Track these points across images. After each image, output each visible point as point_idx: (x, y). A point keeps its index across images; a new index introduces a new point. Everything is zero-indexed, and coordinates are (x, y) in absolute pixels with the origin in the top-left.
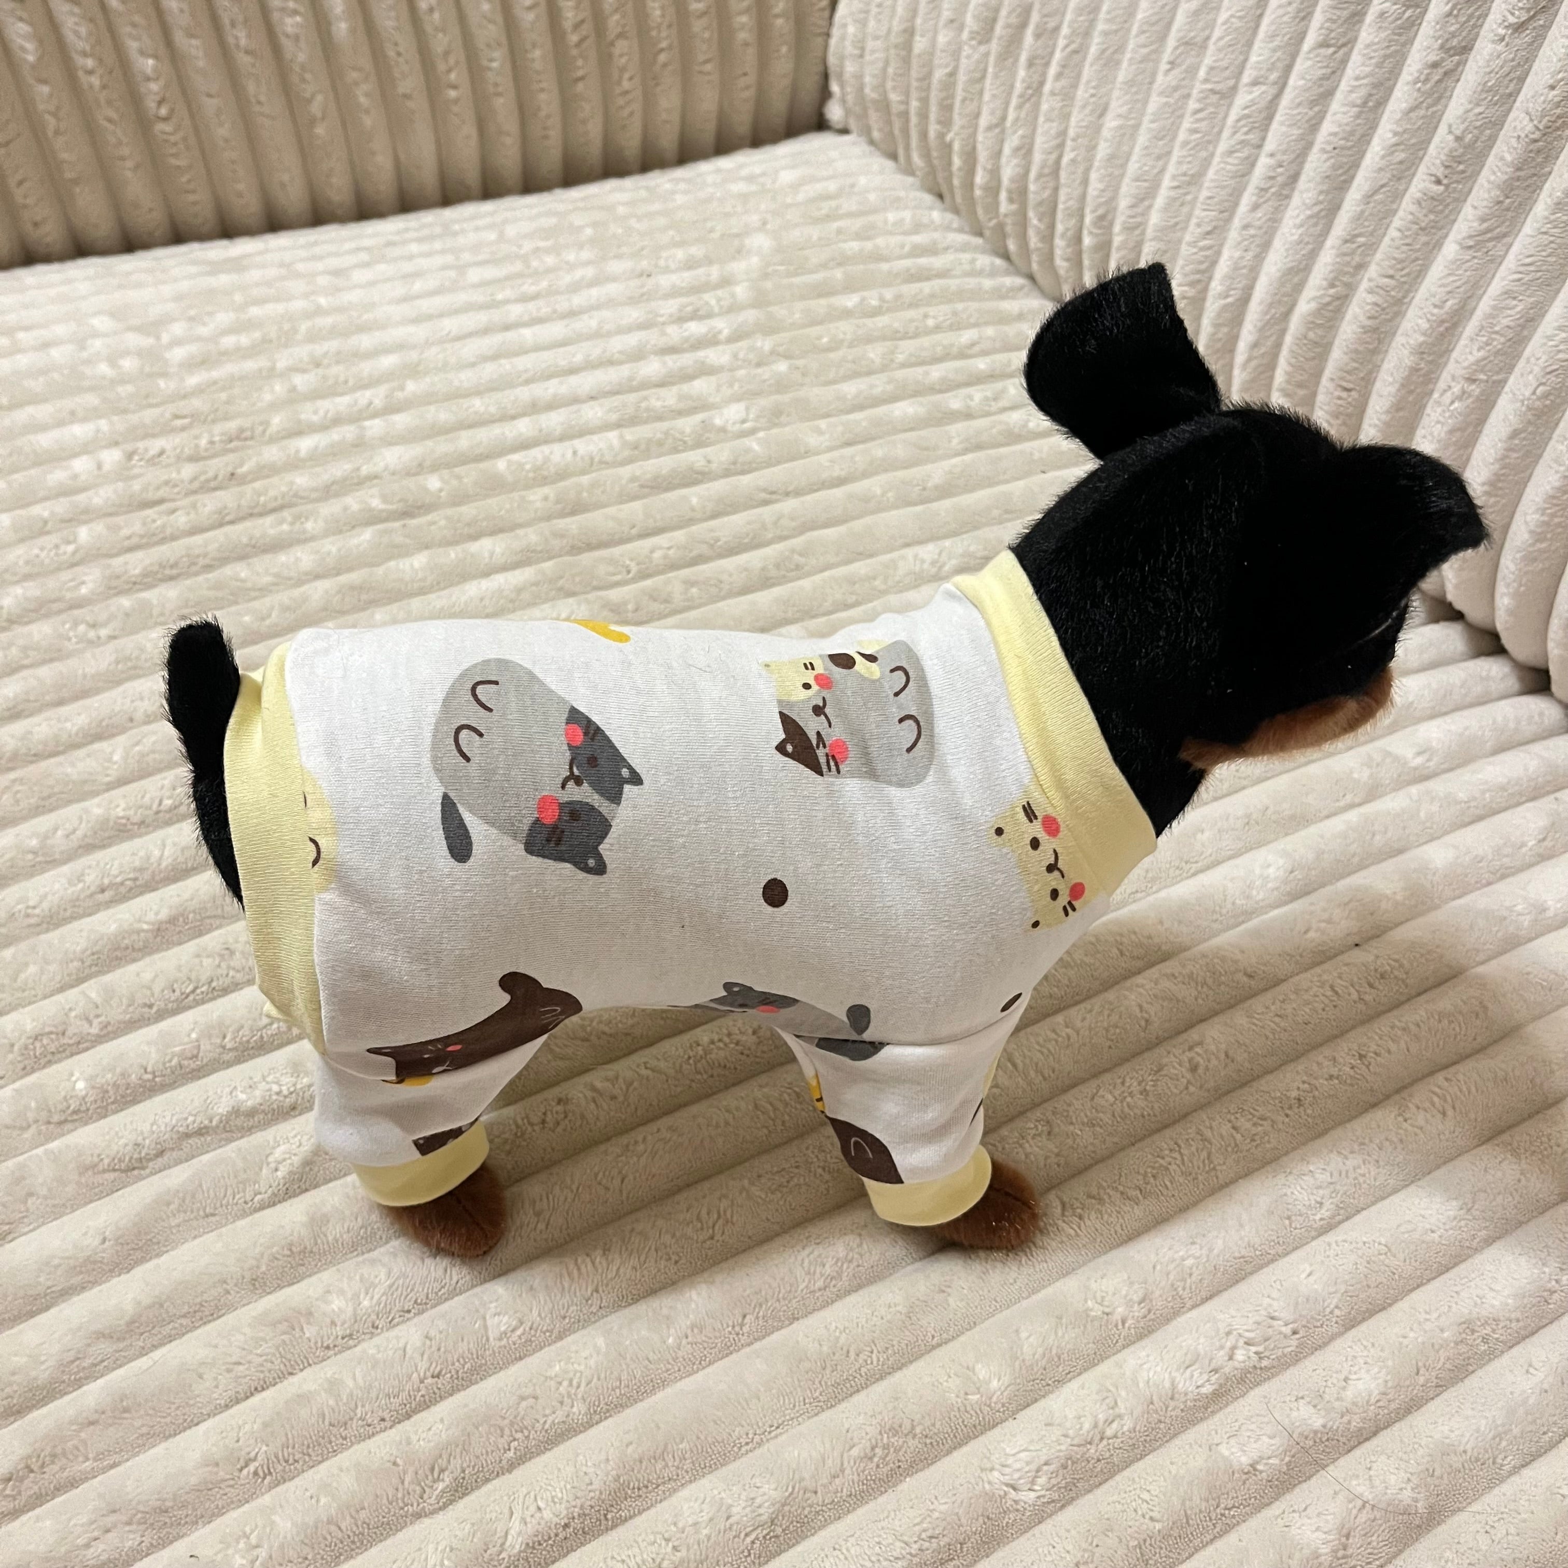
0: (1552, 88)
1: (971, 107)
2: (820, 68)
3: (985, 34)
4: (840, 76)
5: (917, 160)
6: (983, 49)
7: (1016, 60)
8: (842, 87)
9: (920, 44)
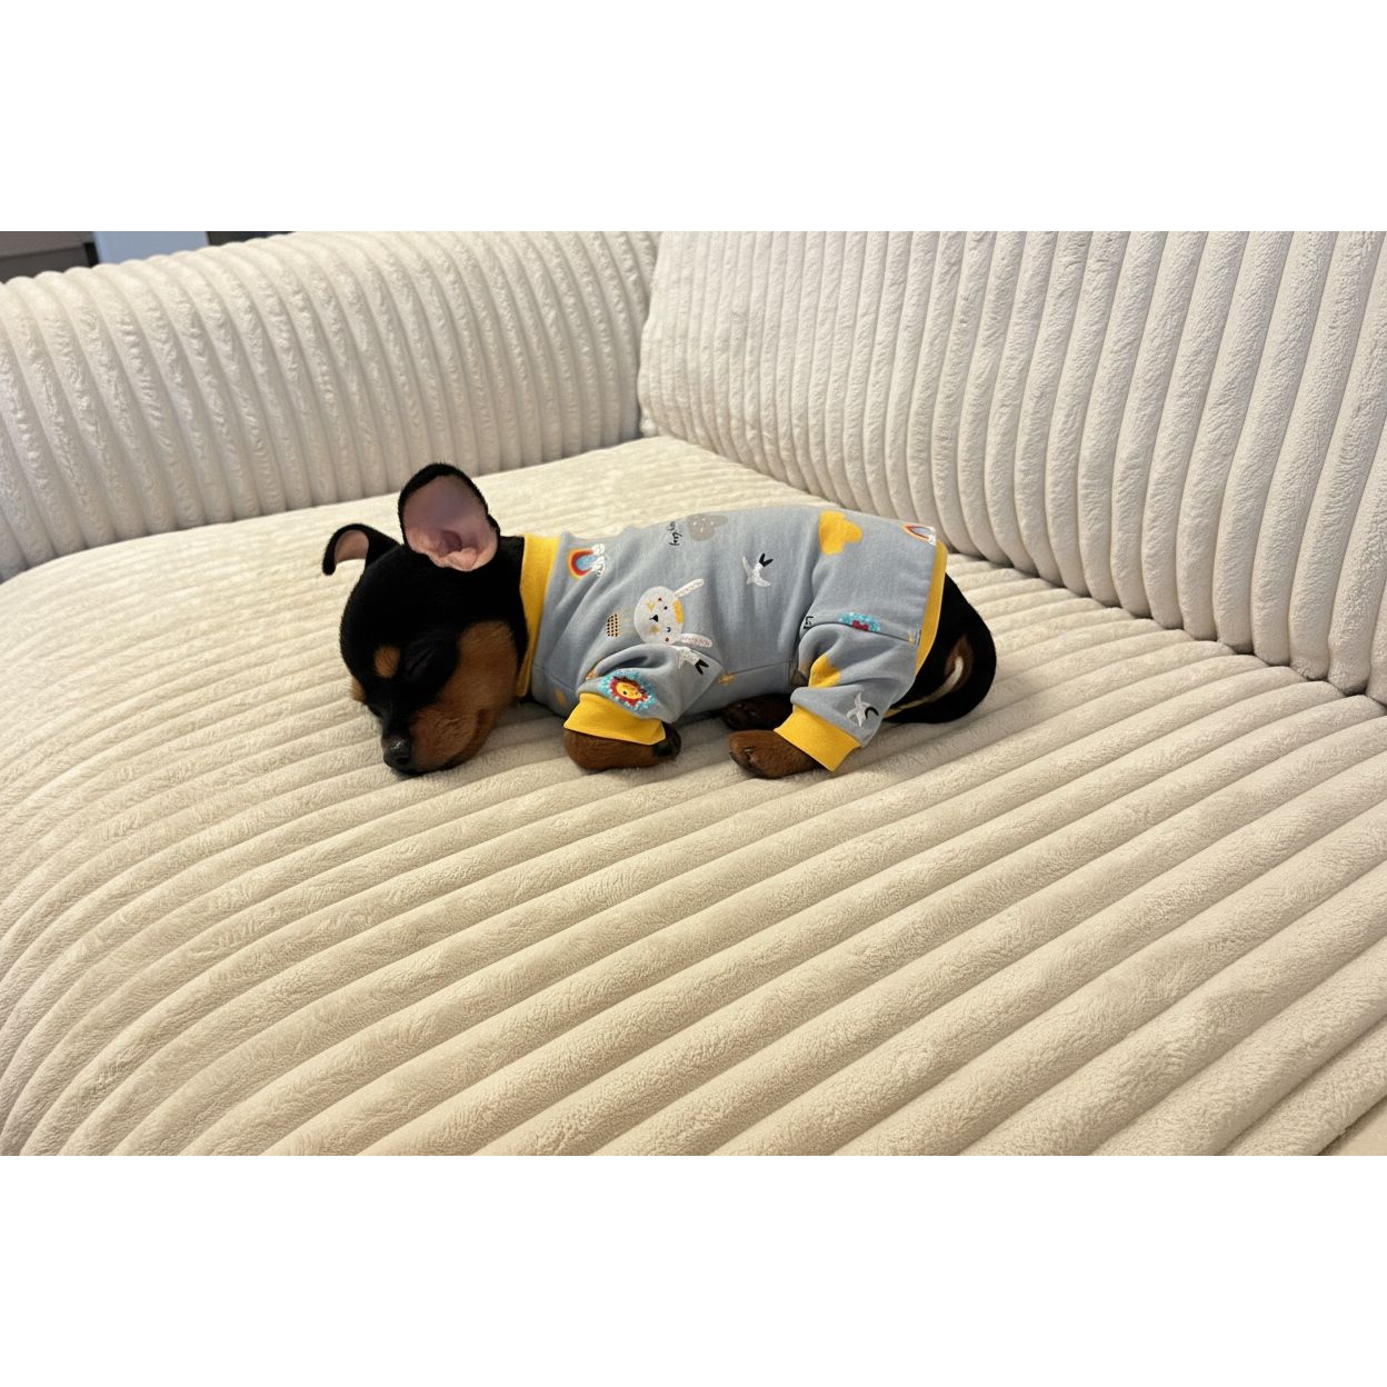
0: (1003, 259)
1: (724, 388)
2: (634, 404)
3: (725, 349)
4: (649, 405)
5: (699, 431)
6: (724, 356)
7: (745, 352)
8: (651, 410)
9: (691, 366)
